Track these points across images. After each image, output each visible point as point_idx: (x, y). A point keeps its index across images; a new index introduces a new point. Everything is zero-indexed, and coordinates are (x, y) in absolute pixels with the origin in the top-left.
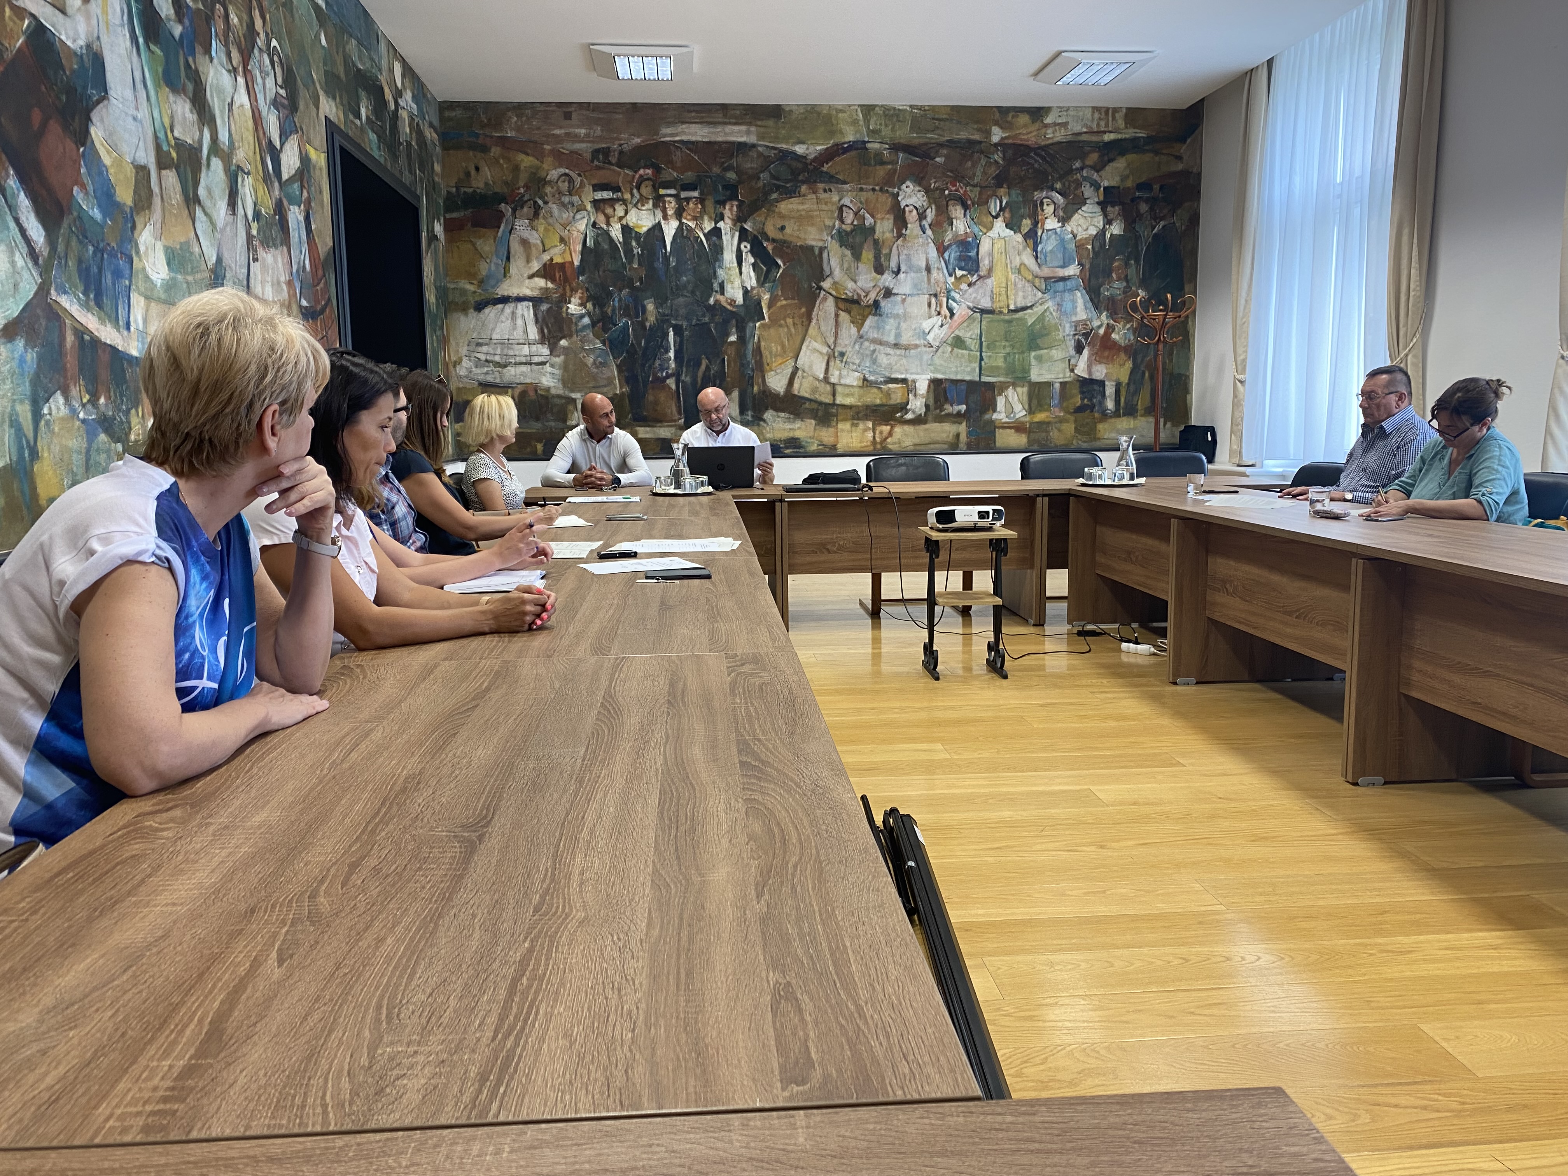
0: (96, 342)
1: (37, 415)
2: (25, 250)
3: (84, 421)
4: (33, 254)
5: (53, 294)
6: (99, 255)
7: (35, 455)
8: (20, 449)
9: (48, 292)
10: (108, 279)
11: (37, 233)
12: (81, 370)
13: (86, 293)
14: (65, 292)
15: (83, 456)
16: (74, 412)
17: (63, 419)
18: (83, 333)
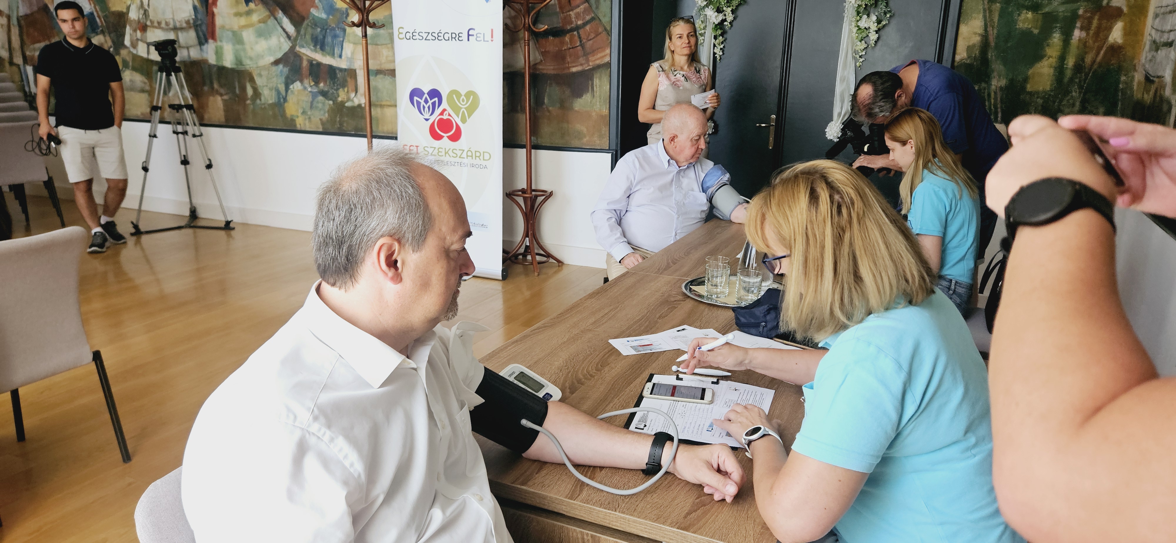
0: (319, 64)
1: (287, 89)
2: (285, 35)
3: (310, 92)
4: (289, 37)
5: (297, 48)
6: (324, 31)
7: (285, 100)
8: (279, 98)
9: (295, 48)
10: (329, 39)
11: (291, 29)
12: (310, 74)
13: (315, 46)
14: (303, 47)
15: (310, 104)
16: (305, 88)
17: (299, 91)
18: (312, 61)
